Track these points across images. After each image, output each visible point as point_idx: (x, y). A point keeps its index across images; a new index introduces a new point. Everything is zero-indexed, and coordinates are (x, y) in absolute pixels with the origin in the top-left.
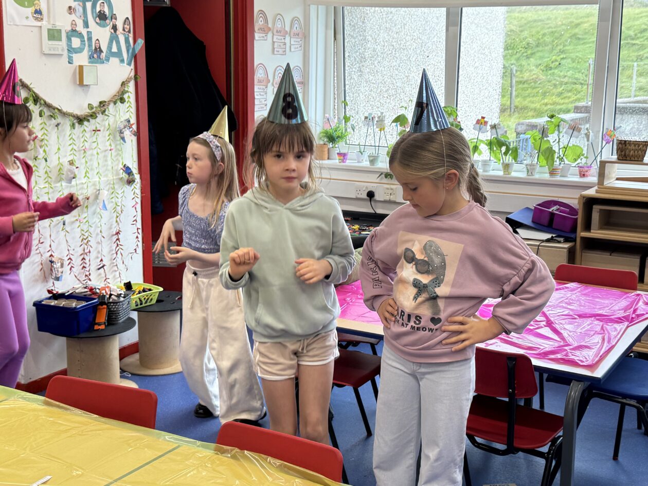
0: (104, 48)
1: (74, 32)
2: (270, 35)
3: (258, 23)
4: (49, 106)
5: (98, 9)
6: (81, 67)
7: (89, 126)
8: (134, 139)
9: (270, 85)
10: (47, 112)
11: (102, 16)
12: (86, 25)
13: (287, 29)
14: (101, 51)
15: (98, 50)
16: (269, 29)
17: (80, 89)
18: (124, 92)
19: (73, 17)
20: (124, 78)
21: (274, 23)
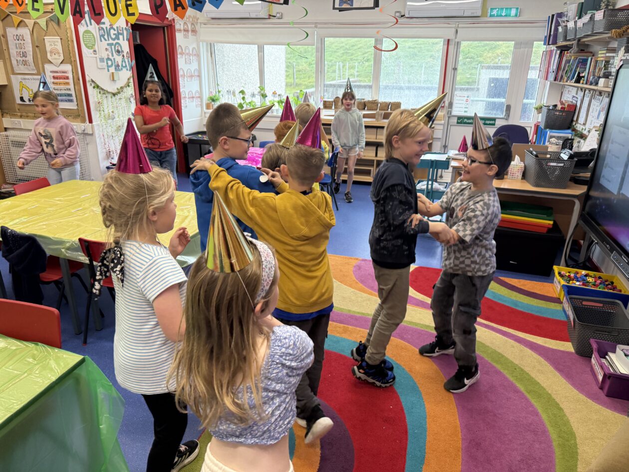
0: (120, 65)
1: (108, 59)
2: (184, 56)
3: (179, 51)
4: (102, 89)
5: (116, 49)
6: (113, 73)
7: (118, 97)
8: (135, 101)
9: (185, 77)
10: (102, 92)
11: (118, 51)
12: (113, 56)
13: (191, 52)
14: (119, 66)
15: (118, 66)
16: (184, 53)
17: (112, 82)
18: (129, 83)
19: (108, 52)
20: (128, 77)
21: (185, 50)
